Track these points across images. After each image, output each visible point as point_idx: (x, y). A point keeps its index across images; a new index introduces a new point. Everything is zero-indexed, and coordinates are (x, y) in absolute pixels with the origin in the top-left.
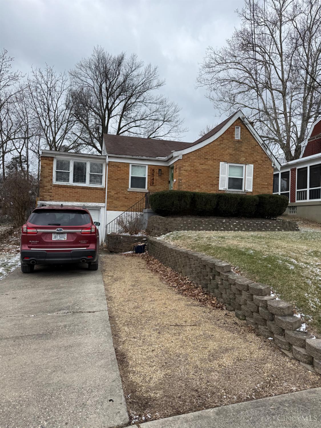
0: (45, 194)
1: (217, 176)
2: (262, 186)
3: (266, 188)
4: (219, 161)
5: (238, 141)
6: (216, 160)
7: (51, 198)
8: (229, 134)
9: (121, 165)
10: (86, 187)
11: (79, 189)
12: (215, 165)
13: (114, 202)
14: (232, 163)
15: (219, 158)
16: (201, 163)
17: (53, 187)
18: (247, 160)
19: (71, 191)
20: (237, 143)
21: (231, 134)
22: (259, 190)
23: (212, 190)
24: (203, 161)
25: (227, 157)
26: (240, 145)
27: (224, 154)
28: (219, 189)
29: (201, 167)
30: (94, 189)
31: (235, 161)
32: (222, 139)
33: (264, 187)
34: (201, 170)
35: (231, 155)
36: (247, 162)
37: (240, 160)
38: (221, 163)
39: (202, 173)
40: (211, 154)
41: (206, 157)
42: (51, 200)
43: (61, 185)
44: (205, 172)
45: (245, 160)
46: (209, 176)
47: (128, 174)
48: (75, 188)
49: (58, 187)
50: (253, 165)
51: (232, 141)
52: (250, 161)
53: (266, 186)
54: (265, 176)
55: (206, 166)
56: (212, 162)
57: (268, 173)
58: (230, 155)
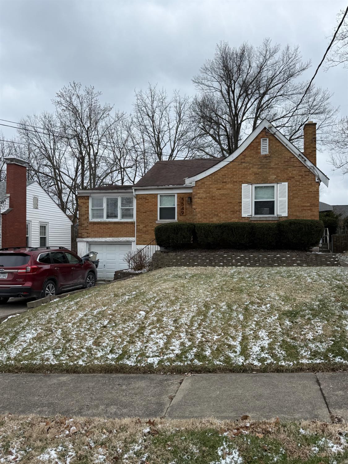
0: (83, 231)
1: (238, 201)
2: (302, 208)
3: (308, 210)
4: (240, 183)
5: (265, 156)
6: (236, 182)
7: (88, 235)
8: (253, 150)
9: (149, 196)
10: (117, 222)
11: (111, 225)
12: (236, 189)
13: (143, 235)
14: (258, 184)
15: (240, 180)
16: (219, 188)
17: (90, 224)
18: (279, 178)
19: (104, 227)
20: (263, 159)
21: (255, 149)
22: (298, 214)
23: (233, 218)
24: (221, 186)
25: (252, 178)
26: (268, 161)
27: (247, 174)
28: (242, 216)
29: (217, 193)
30: (125, 224)
31: (262, 181)
32: (243, 157)
33: (305, 210)
34: (218, 196)
35: (257, 174)
36: (279, 180)
37: (269, 179)
38: (243, 185)
39: (220, 199)
40: (230, 176)
41: (224, 181)
42: (88, 237)
43: (96, 222)
44: (224, 198)
45: (275, 178)
46: (229, 201)
47: (157, 205)
48: (108, 224)
49: (93, 224)
50: (286, 183)
51: (257, 158)
52: (283, 178)
53: (309, 208)
54: (307, 195)
55: (225, 191)
56: (232, 185)
57: (310, 190)
58: (254, 174)
